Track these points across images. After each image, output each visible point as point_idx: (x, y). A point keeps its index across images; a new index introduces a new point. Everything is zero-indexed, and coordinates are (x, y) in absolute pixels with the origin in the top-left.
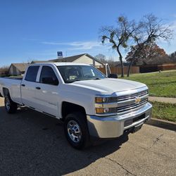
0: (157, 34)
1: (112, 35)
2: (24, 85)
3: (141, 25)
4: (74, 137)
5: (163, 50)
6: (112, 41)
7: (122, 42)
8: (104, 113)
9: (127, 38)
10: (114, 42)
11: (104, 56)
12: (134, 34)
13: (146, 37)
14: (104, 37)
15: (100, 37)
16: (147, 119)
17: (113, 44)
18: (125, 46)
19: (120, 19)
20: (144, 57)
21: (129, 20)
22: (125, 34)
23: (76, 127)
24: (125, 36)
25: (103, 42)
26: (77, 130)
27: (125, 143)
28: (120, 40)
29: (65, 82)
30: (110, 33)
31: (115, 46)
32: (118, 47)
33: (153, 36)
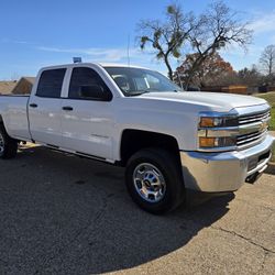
0: (229, 35)
1: (157, 35)
2: (35, 106)
4: (147, 192)
5: (228, 64)
6: (156, 45)
7: (173, 47)
9: (181, 41)
10: (159, 48)
12: (192, 34)
13: (211, 41)
14: (144, 39)
15: (137, 38)
17: (158, 51)
18: (177, 55)
19: (170, 10)
20: (201, 75)
21: (184, 12)
22: (179, 35)
24: (178, 38)
25: (142, 47)
26: (155, 181)
28: (169, 44)
29: (126, 95)
30: (153, 32)
31: (161, 54)
32: (166, 56)
33: (223, 38)
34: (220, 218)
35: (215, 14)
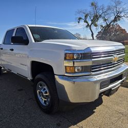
0: (122, 15)
1: (86, 16)
3: (109, 9)
4: (44, 99)
5: (124, 30)
6: (86, 21)
7: (94, 22)
8: (75, 73)
9: (98, 19)
10: (87, 22)
11: (79, 35)
12: (103, 15)
13: (112, 18)
14: (80, 19)
16: (123, 81)
17: (86, 24)
18: (96, 25)
19: (92, 4)
20: (110, 35)
21: (99, 5)
22: (96, 16)
23: (45, 89)
24: (96, 18)
25: (79, 22)
27: (100, 107)
28: (92, 20)
29: (35, 41)
30: (84, 15)
31: (88, 25)
32: (90, 26)
33: (119, 16)
34: (85, 119)
35: (114, 5)
